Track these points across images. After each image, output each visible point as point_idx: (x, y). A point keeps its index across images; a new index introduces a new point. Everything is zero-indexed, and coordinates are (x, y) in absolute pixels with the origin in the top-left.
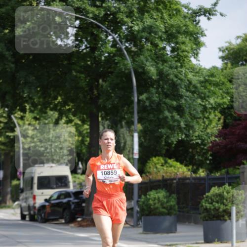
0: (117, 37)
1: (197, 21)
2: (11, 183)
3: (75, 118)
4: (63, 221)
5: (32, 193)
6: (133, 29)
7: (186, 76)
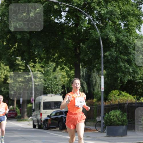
0: (91, 18)
1: (140, 8)
2: (27, 105)
3: (66, 66)
4: (58, 129)
5: (40, 112)
6: (101, 12)
7: (133, 41)
